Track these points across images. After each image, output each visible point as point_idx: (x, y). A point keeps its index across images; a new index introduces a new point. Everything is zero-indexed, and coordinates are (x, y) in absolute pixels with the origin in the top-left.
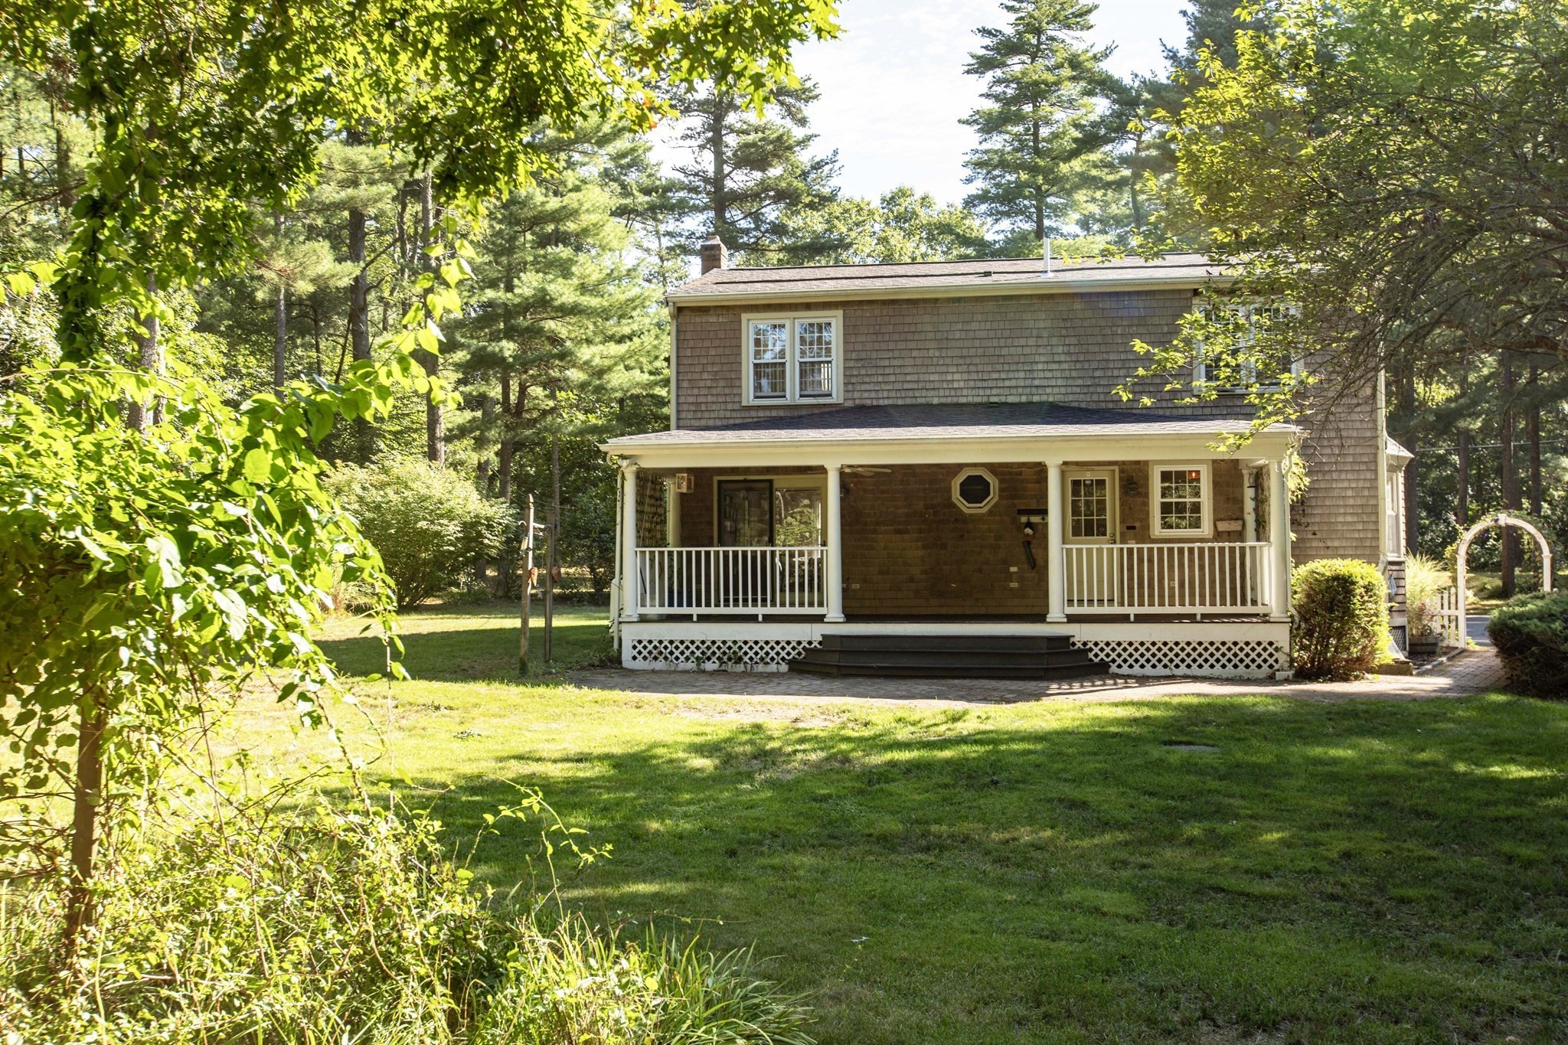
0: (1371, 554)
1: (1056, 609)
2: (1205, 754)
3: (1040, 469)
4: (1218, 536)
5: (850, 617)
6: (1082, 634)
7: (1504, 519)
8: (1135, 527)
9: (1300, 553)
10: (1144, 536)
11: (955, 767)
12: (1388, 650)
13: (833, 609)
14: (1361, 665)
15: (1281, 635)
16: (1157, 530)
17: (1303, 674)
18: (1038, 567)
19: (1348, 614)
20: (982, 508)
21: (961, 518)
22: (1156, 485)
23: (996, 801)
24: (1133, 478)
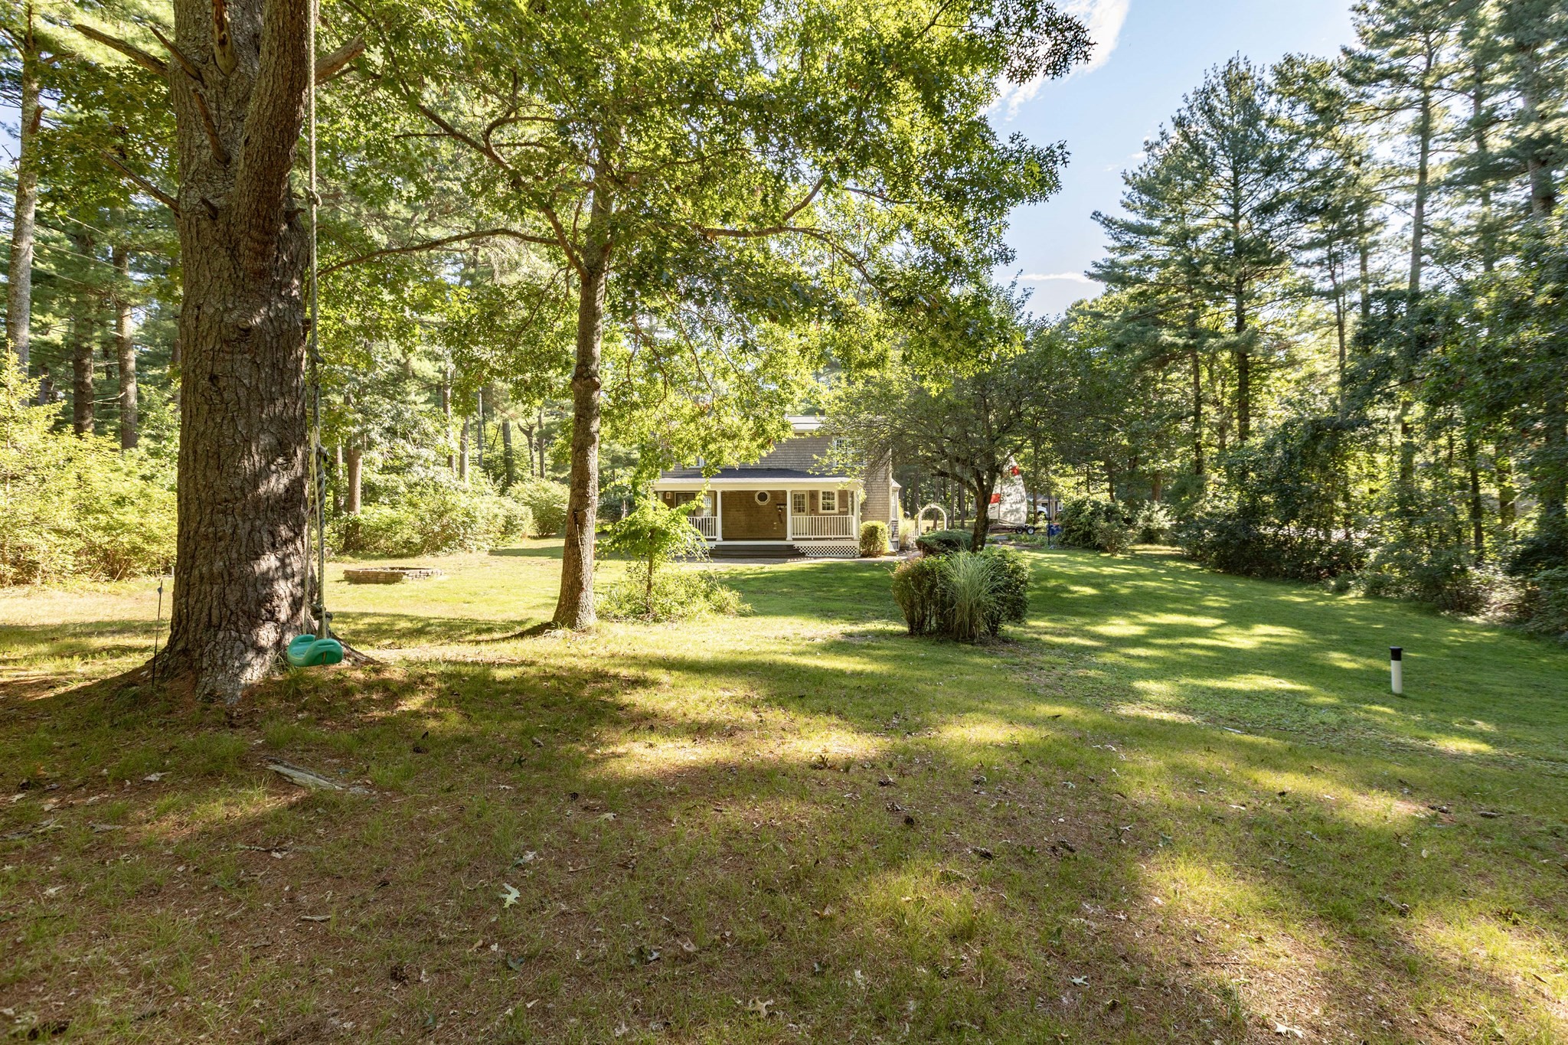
0: (886, 519)
1: (789, 536)
2: (829, 575)
3: (784, 493)
4: (840, 513)
5: (724, 539)
6: (797, 544)
7: (933, 506)
8: (814, 510)
9: (863, 519)
10: (817, 513)
11: (766, 579)
12: (889, 547)
13: (719, 536)
14: (880, 553)
15: (857, 544)
16: (821, 511)
17: (863, 556)
18: (783, 522)
19: (876, 538)
20: (765, 503)
21: (758, 506)
22: (821, 496)
23: (777, 585)
24: (813, 495)
